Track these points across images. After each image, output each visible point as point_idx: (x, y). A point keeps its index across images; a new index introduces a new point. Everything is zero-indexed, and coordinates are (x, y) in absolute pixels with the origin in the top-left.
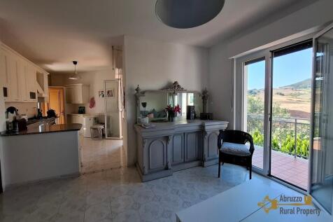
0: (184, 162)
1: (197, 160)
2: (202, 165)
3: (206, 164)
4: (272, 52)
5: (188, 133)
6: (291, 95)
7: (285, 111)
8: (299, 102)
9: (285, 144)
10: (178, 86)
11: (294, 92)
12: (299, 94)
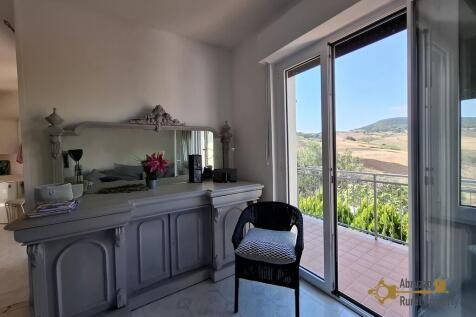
0: (172, 278)
1: (203, 267)
2: (210, 279)
3: (217, 276)
4: (331, 45)
5: (179, 214)
6: (363, 140)
7: (358, 161)
8: (371, 148)
9: (360, 212)
10: (165, 115)
11: (366, 136)
12: (372, 139)
